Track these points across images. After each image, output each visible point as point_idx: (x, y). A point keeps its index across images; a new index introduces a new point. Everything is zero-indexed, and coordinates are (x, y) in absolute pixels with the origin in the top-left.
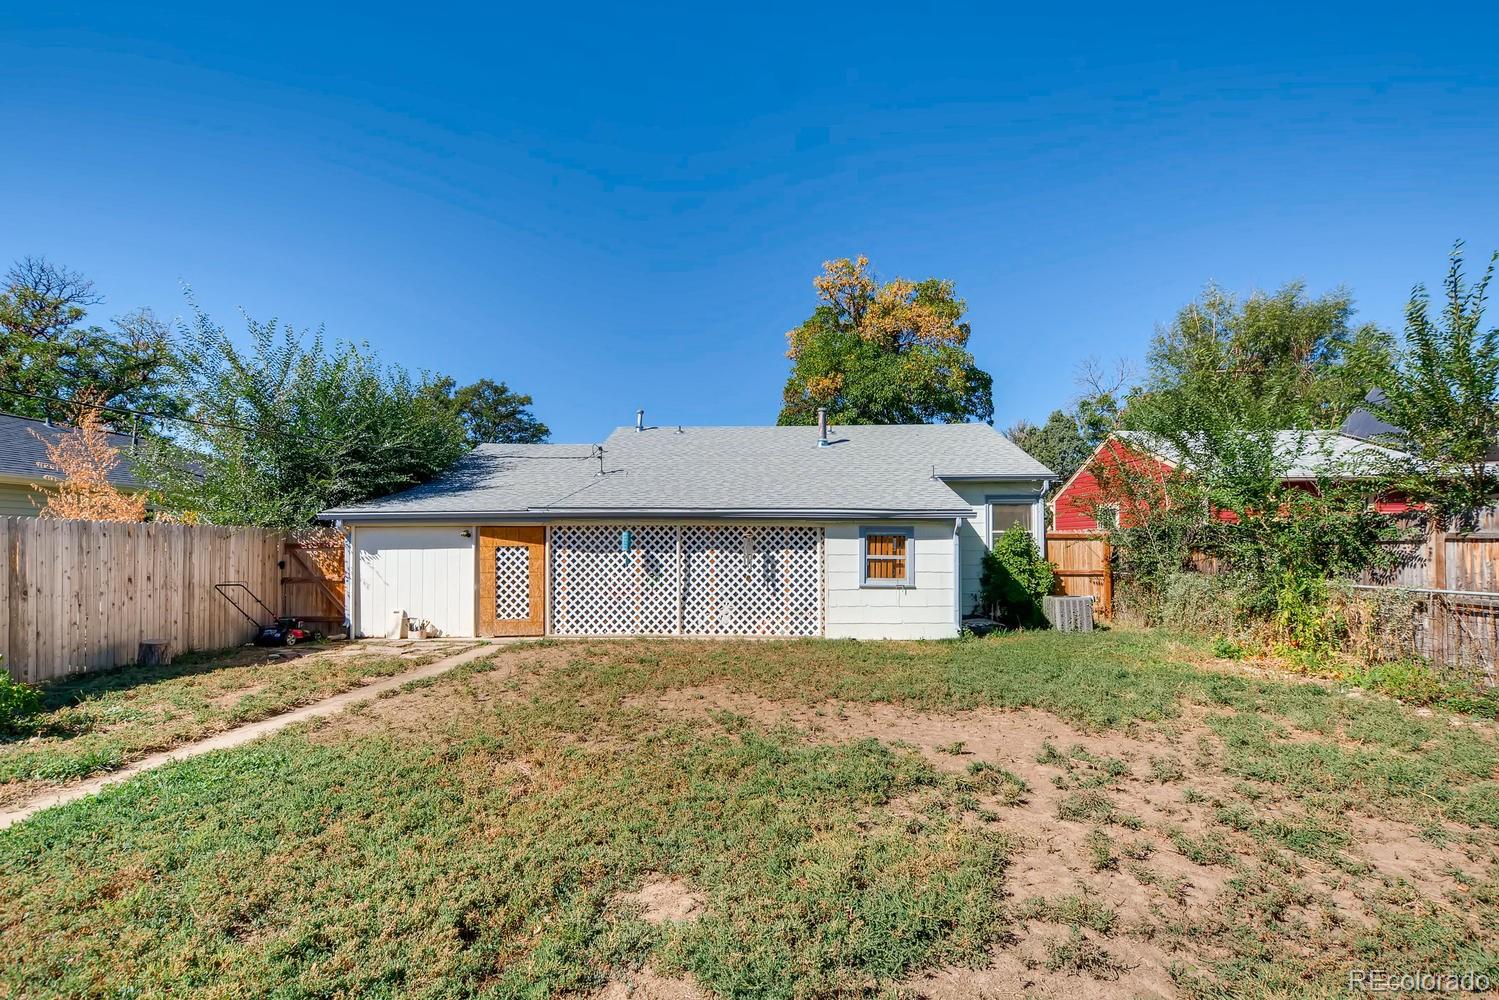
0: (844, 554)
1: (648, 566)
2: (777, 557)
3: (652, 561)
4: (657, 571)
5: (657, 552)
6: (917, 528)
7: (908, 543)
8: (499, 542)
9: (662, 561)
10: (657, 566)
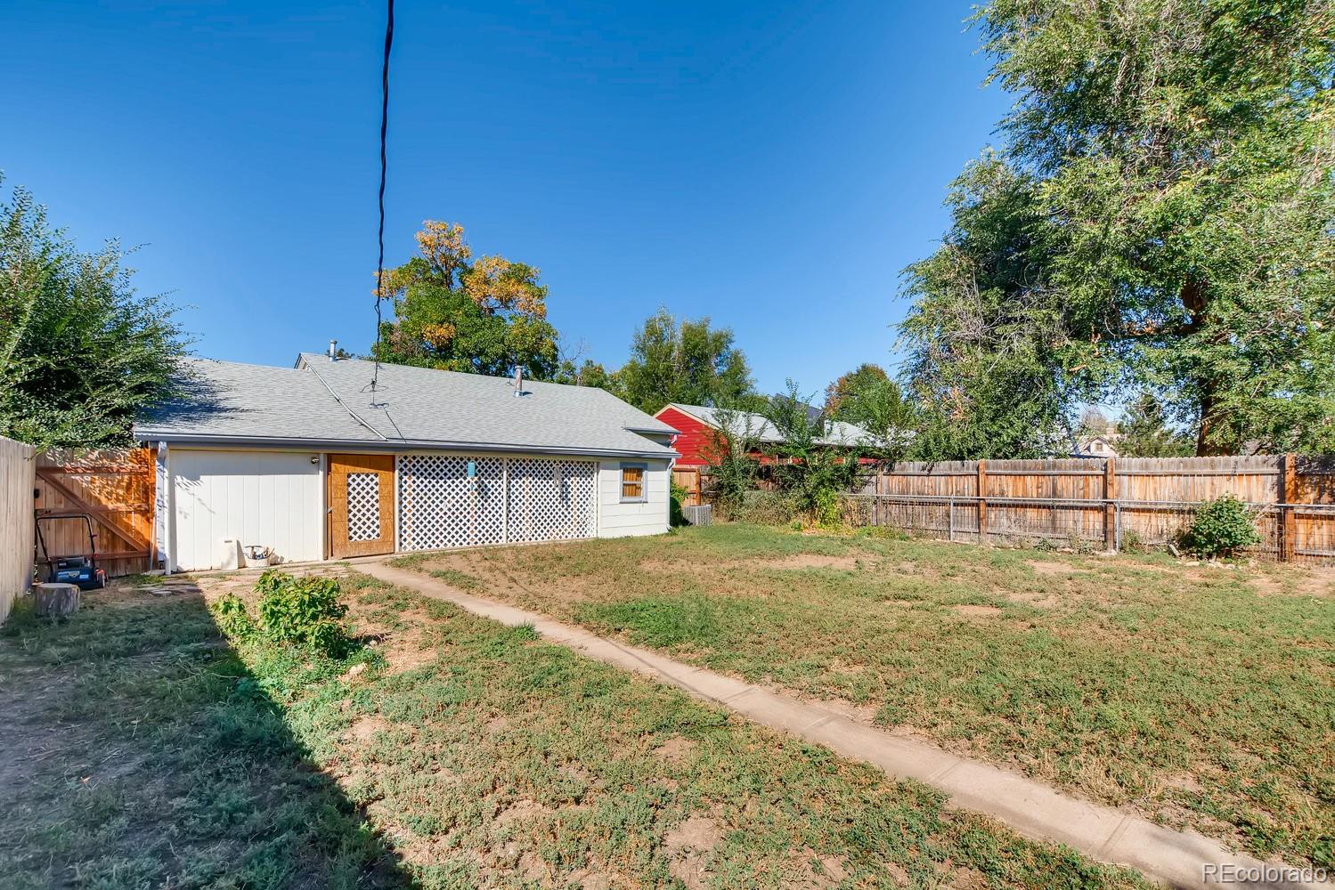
0: (609, 481)
1: (480, 490)
2: (569, 483)
3: (483, 486)
4: (486, 494)
5: (486, 478)
6: (650, 464)
7: (644, 473)
8: (350, 469)
9: (489, 486)
10: (486, 490)
